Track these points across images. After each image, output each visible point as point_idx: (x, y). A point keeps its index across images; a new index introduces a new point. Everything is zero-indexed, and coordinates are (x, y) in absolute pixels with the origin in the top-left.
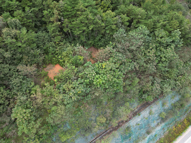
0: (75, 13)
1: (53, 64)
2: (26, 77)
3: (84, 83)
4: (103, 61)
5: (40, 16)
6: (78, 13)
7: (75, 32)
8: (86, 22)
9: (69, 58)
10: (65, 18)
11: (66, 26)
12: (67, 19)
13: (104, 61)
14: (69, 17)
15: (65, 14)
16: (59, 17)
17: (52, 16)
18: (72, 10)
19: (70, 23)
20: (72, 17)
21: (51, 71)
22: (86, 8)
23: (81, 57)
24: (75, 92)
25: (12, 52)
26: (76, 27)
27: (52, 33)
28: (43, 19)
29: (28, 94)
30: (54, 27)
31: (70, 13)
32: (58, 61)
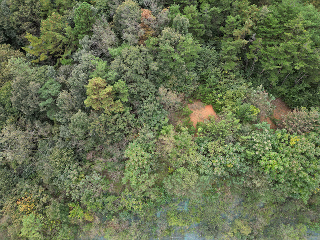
0: (280, 32)
1: (205, 103)
2: (162, 106)
3: (243, 155)
4: (295, 132)
5: (219, 23)
6: (286, 34)
7: (267, 64)
8: (296, 54)
9: (234, 103)
10: (259, 37)
11: (255, 50)
12: (263, 38)
13: (296, 134)
14: (266, 37)
15: (262, 30)
16: (250, 32)
17: (238, 28)
18: (278, 26)
19: (263, 48)
20: (273, 38)
21: (197, 112)
22: (306, 29)
23: (255, 110)
24: (223, 162)
25: (161, 64)
26: (272, 57)
27: (226, 55)
28: (222, 29)
29: (156, 133)
30: (234, 45)
31: (272, 30)
32: (214, 101)
